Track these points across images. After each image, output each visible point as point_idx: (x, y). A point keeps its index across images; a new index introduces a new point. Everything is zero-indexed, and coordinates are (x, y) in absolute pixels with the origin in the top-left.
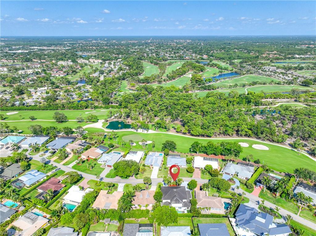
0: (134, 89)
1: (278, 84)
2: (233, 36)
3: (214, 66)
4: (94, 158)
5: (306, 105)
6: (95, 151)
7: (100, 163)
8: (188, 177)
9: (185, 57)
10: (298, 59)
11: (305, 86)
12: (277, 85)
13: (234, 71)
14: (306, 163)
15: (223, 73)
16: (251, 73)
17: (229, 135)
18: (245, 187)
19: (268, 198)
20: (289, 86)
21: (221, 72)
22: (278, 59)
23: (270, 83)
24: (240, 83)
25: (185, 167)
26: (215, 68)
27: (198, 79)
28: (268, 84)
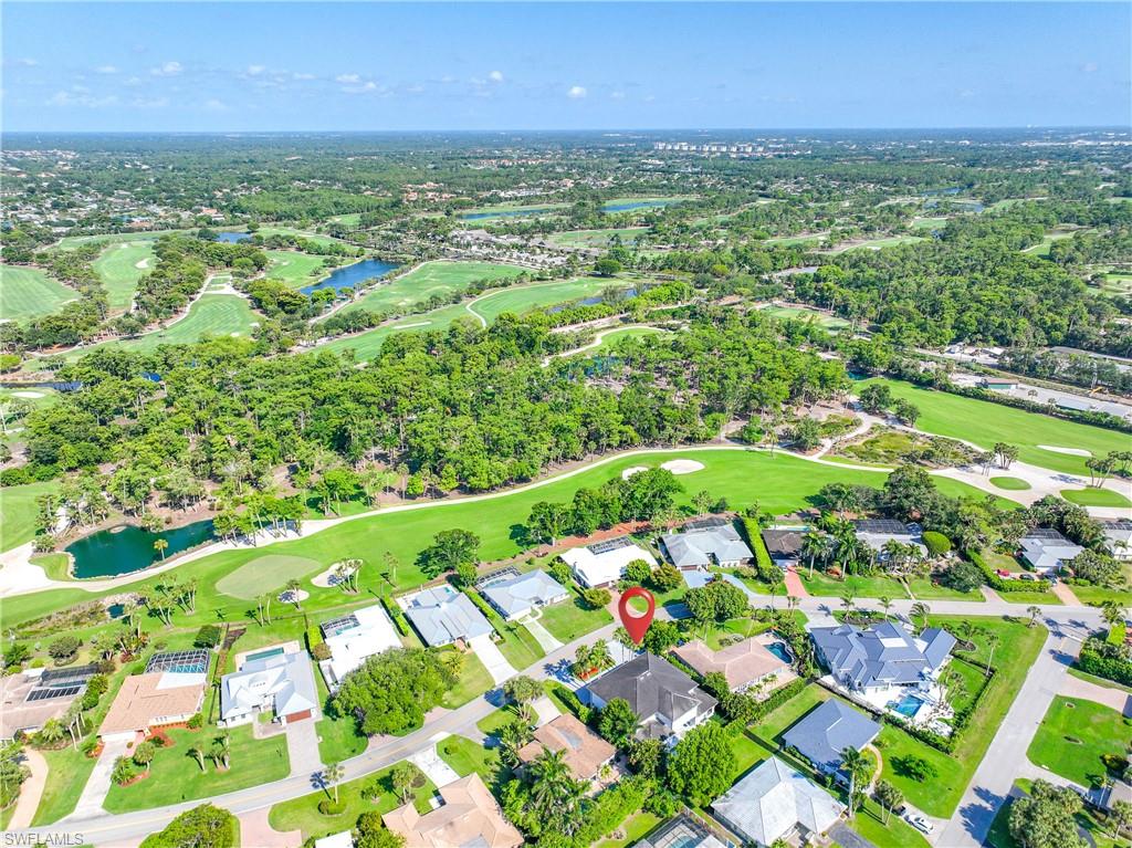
0: (20, 381)
1: (539, 279)
2: (238, 136)
3: (285, 243)
4: (187, 718)
5: (660, 326)
6: (159, 687)
7: (239, 722)
8: (604, 625)
9: (130, 221)
10: (514, 202)
11: (603, 275)
12: (537, 282)
13: (367, 254)
14: (805, 472)
15: (339, 267)
16: (431, 257)
17: (574, 458)
18: (760, 584)
19: (828, 587)
20: (566, 281)
21: (332, 264)
22: (461, 205)
23: (519, 280)
24: (428, 291)
25: (565, 597)
26: (292, 250)
27: (289, 299)
28: (513, 283)
